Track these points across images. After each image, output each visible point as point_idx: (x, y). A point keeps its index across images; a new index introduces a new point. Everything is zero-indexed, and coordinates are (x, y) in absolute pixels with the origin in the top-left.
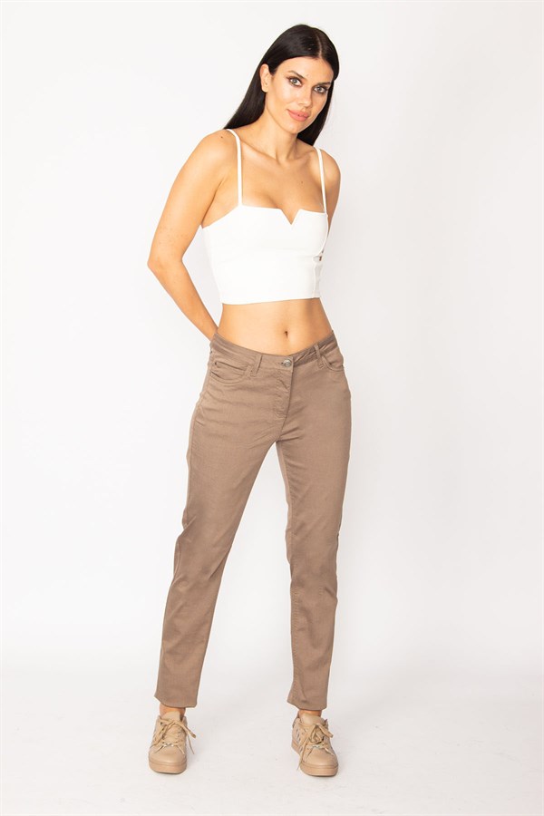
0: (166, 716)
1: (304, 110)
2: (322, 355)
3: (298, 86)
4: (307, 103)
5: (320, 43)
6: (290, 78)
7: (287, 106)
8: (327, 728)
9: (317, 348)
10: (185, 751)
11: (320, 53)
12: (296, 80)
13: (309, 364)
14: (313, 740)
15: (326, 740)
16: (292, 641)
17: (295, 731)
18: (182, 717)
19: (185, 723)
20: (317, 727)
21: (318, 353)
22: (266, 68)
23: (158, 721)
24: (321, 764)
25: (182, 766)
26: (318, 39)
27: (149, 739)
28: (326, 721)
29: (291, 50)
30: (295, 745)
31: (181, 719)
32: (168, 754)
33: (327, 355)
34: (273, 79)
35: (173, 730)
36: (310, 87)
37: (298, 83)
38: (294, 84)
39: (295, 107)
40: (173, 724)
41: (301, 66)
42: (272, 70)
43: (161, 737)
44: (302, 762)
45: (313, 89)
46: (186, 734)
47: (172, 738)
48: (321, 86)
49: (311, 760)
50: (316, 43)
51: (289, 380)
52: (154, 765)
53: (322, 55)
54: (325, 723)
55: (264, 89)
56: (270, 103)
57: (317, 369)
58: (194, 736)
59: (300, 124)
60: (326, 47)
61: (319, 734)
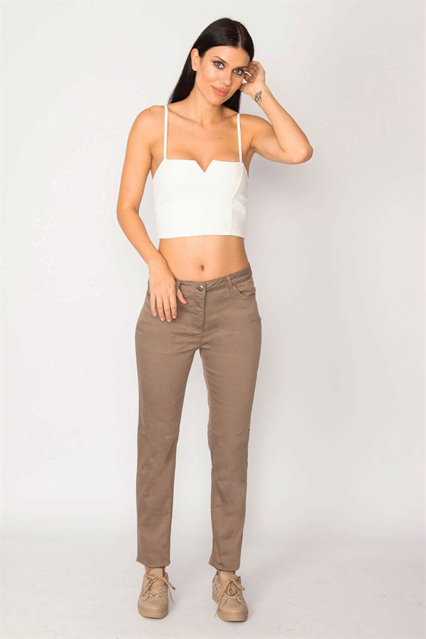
0: (151, 573)
1: (225, 88)
2: (233, 284)
3: (221, 68)
4: (228, 82)
5: (240, 35)
6: (215, 62)
7: (211, 84)
8: (240, 583)
9: (228, 279)
10: (167, 601)
11: (240, 43)
12: (219, 63)
13: (221, 291)
14: (228, 593)
15: (239, 593)
16: (212, 515)
17: (215, 586)
18: (164, 574)
19: (167, 578)
20: (231, 582)
21: (230, 283)
22: (196, 52)
23: (145, 576)
24: (234, 612)
25: (164, 612)
26: (239, 32)
27: (138, 591)
28: (239, 578)
29: (217, 39)
30: (214, 597)
31: (164, 575)
32: (154, 603)
33: (238, 285)
34: (201, 61)
35: (157, 583)
36: (230, 70)
37: (221, 66)
38: (217, 67)
39: (218, 84)
40: (157, 578)
41: (225, 52)
42: (201, 54)
43: (148, 589)
44: (219, 610)
45: (233, 71)
46: (168, 587)
47: (157, 589)
48: (239, 69)
49: (225, 609)
50: (237, 34)
51: (202, 302)
52: (143, 611)
53: (242, 45)
54: (238, 580)
55: (194, 68)
56: (198, 80)
57: (228, 295)
58: (174, 588)
59: (221, 98)
60: (244, 39)
61: (233, 588)
